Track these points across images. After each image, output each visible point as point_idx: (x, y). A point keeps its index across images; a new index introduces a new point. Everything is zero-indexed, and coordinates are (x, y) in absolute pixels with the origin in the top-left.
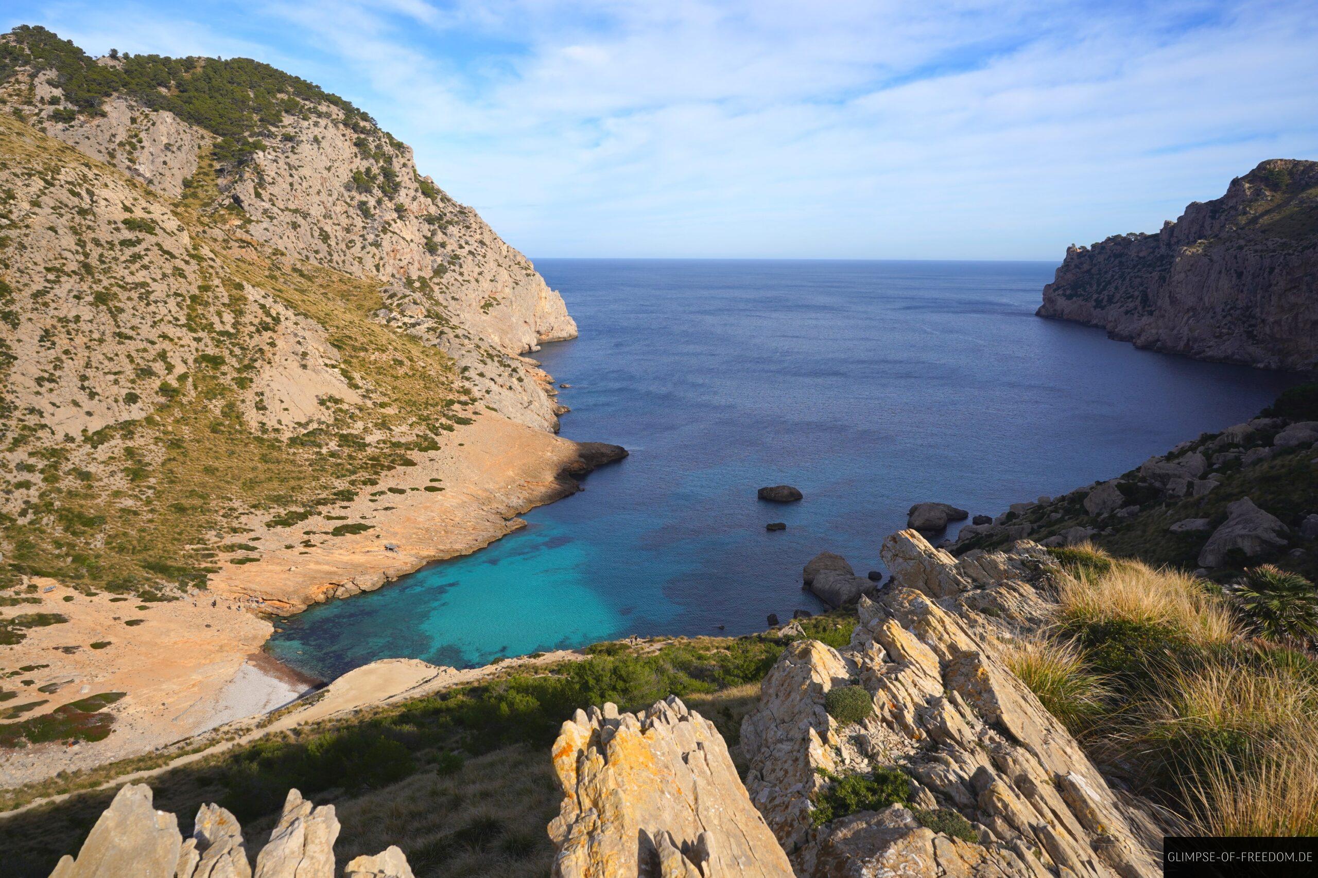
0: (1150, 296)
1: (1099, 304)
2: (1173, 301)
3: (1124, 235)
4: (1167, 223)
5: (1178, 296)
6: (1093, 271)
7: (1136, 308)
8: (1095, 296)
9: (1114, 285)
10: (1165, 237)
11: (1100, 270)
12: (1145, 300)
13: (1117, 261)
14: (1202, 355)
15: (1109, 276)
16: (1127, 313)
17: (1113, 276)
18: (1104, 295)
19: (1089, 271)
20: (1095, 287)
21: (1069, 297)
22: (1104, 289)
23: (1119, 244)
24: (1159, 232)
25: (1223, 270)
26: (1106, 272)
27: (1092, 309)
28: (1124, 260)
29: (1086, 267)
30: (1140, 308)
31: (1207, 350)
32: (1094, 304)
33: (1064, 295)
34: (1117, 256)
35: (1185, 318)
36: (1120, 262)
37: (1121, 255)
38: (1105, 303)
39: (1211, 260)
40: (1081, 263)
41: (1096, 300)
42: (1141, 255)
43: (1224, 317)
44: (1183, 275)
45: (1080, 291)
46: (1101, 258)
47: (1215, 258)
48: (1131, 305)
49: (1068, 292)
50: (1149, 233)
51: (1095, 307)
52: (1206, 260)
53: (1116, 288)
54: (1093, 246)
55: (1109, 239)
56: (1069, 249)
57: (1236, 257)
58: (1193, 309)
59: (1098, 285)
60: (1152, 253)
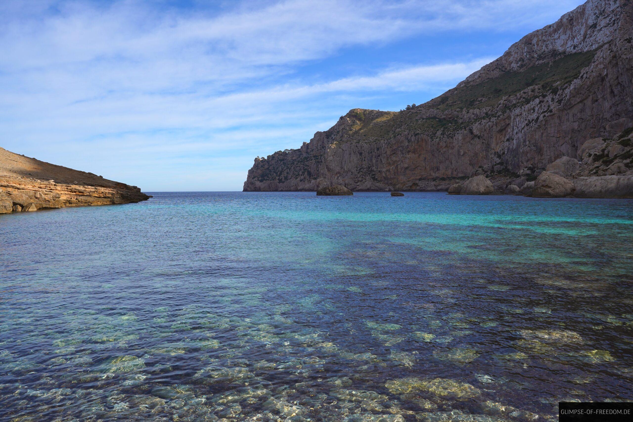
0: (312, 171)
1: (280, 181)
2: (329, 170)
3: (283, 151)
4: (304, 143)
5: (331, 167)
6: (270, 168)
7: (305, 178)
8: (277, 178)
9: (286, 172)
10: (304, 149)
11: (274, 167)
12: (310, 174)
13: (282, 162)
14: (357, 189)
15: (280, 169)
16: (301, 181)
17: (282, 169)
18: (282, 177)
19: (268, 169)
20: (275, 174)
21: (261, 181)
22: (281, 174)
23: (281, 155)
24: (300, 148)
25: (352, 152)
26: (277, 168)
28: (285, 161)
29: (266, 167)
30: (308, 177)
31: (358, 187)
32: (278, 181)
33: (258, 180)
34: (281, 160)
35: (336, 177)
36: (284, 163)
37: (283, 160)
38: (283, 180)
40: (264, 165)
41: (279, 179)
42: (294, 158)
43: (358, 173)
44: (332, 157)
45: (266, 178)
46: (273, 162)
47: (344, 149)
48: (302, 177)
49: (260, 179)
50: (295, 148)
51: (279, 183)
52: (341, 150)
53: (287, 173)
54: (268, 157)
55: (276, 153)
56: (256, 159)
57: (357, 146)
58: (339, 173)
59: (277, 173)
60: (299, 157)
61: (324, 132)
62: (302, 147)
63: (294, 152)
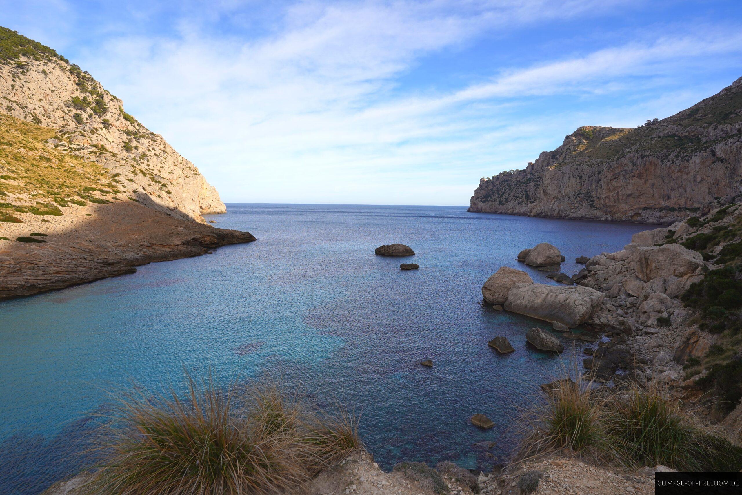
0: (530, 194)
1: (501, 203)
2: (545, 193)
3: (508, 171)
4: (530, 164)
5: (548, 191)
6: (494, 189)
7: (523, 201)
8: (498, 199)
9: (507, 193)
10: (529, 170)
11: (498, 188)
12: (528, 197)
13: (506, 183)
14: (569, 216)
15: (503, 190)
16: (519, 204)
17: (505, 190)
18: (503, 198)
19: (492, 189)
20: (497, 195)
21: (484, 202)
22: (502, 196)
23: (506, 175)
24: (525, 168)
25: (571, 176)
26: (501, 189)
27: (498, 205)
28: (509, 182)
29: (490, 187)
30: (525, 201)
31: (571, 214)
32: (498, 203)
33: (481, 201)
34: (505, 181)
35: (553, 202)
36: (507, 184)
37: (507, 181)
38: (504, 202)
39: (563, 173)
40: (488, 186)
41: (499, 201)
42: (518, 180)
43: (576, 198)
44: (549, 181)
45: (489, 199)
46: (498, 183)
47: (564, 172)
48: (521, 200)
49: (483, 199)
50: (520, 169)
51: (499, 204)
52: (560, 172)
53: (509, 195)
54: (493, 177)
55: (501, 173)
56: (481, 179)
57: (577, 169)
58: (557, 197)
59: (499, 195)
60: (524, 178)
61: (551, 152)
62: (527, 168)
63: (519, 172)
